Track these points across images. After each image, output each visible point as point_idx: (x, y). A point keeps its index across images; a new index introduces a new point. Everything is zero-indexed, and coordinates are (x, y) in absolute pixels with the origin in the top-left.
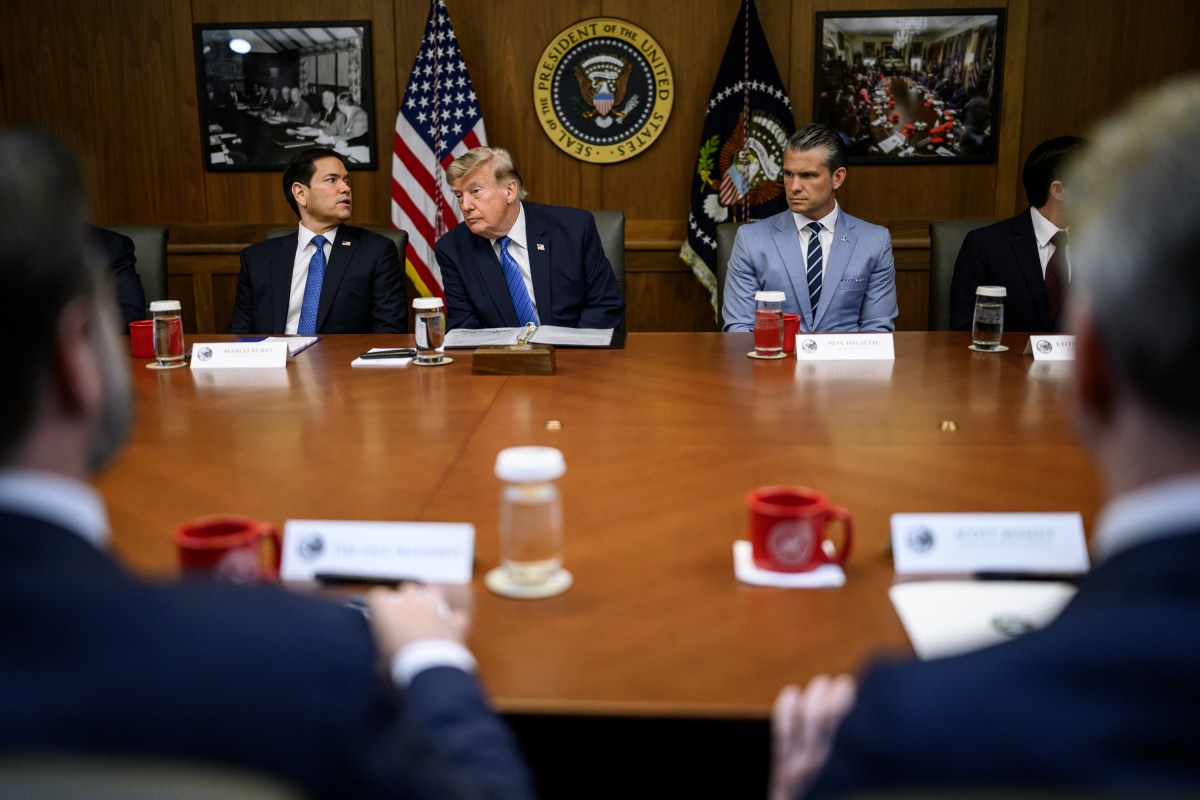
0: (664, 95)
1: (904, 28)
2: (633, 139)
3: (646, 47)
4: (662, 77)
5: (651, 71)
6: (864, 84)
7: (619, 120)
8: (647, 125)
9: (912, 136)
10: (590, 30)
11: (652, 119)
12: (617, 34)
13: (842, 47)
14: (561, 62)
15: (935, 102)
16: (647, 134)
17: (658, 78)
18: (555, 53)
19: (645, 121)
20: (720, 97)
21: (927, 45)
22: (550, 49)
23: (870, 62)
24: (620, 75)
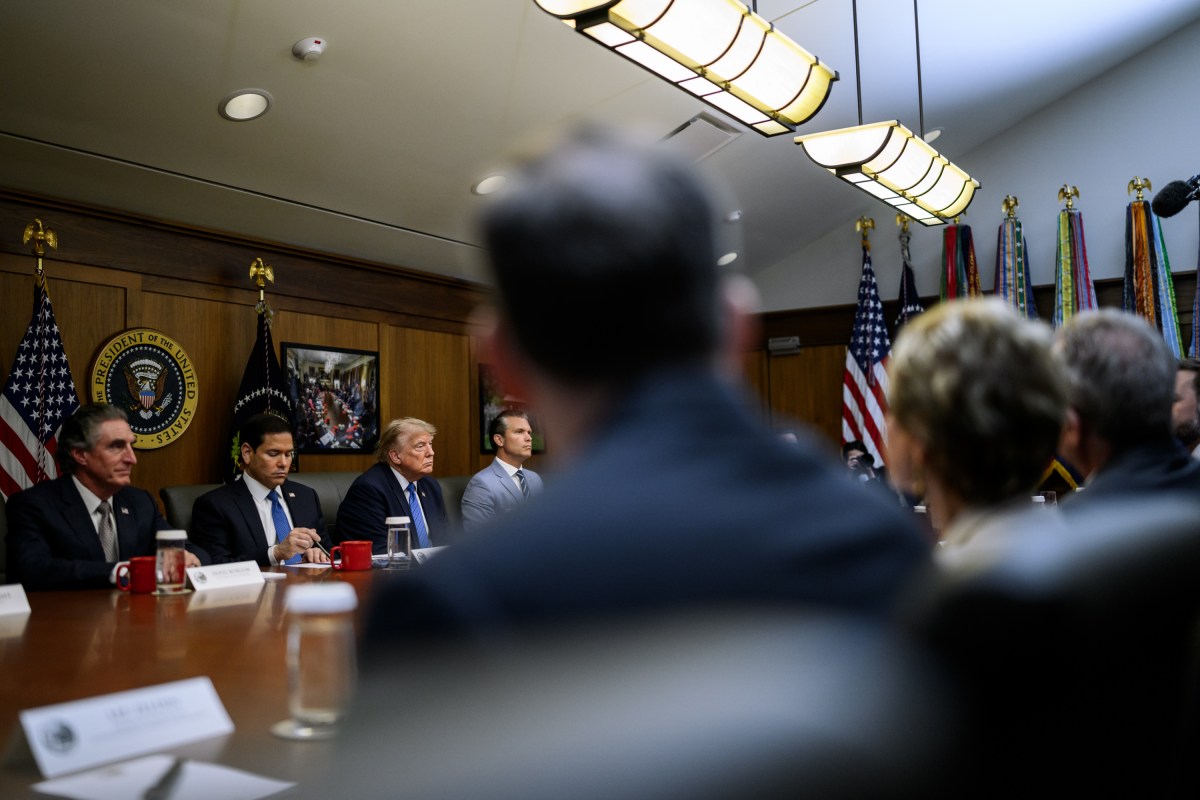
0: (191, 395)
1: (331, 360)
2: (169, 430)
3: (179, 355)
4: (190, 380)
5: (182, 375)
6: (310, 395)
7: (157, 414)
8: (179, 418)
9: (338, 433)
10: (138, 338)
11: (182, 414)
12: (158, 343)
13: (297, 369)
14: (114, 362)
15: (349, 411)
16: (179, 426)
17: (187, 381)
18: (110, 354)
19: (177, 415)
20: (247, 398)
21: (342, 372)
22: (106, 349)
23: (312, 380)
24: (159, 376)
